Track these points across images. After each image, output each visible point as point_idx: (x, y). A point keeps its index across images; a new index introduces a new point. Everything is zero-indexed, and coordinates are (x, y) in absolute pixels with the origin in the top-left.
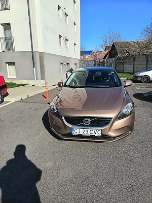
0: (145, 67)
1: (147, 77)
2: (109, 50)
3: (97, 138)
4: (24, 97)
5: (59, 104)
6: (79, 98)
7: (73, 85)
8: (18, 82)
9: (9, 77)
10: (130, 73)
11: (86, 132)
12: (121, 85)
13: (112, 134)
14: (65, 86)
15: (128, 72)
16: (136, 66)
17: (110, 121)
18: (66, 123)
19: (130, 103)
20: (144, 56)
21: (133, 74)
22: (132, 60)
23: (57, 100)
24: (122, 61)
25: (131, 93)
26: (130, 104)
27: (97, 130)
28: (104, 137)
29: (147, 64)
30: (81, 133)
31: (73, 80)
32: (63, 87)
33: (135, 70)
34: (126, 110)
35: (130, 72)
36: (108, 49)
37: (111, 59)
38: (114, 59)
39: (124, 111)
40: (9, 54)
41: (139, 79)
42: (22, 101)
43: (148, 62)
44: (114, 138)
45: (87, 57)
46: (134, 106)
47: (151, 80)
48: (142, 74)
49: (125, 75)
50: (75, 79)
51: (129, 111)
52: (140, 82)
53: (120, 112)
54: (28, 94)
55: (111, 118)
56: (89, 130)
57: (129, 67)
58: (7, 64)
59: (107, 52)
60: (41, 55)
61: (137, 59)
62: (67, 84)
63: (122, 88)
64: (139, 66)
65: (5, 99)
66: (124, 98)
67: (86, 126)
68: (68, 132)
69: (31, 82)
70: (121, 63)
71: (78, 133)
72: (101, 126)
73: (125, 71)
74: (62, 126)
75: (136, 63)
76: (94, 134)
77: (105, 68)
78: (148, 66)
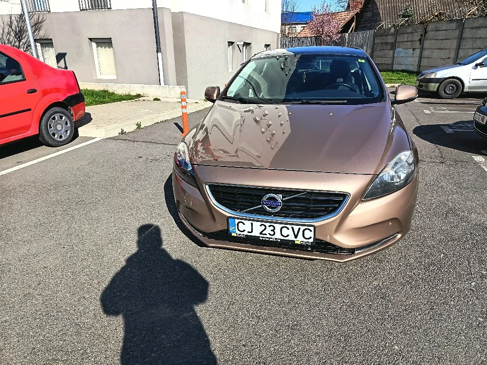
0: (452, 55)
1: (457, 82)
2: (358, 10)
3: (302, 248)
4: (130, 128)
5: (200, 148)
6: (268, 134)
7: (251, 94)
8: (120, 90)
9: (99, 77)
10: (410, 73)
11: (269, 230)
12: (382, 97)
13: (344, 240)
14: (224, 97)
15: (404, 68)
16: (426, 53)
17: (340, 203)
18: (213, 201)
19: (408, 153)
20: (453, 25)
21: (418, 73)
22: (417, 37)
23: (194, 136)
24: (390, 39)
25: (411, 123)
26: (406, 156)
27: (302, 228)
28: (322, 246)
29: (459, 48)
30: (256, 233)
31: (249, 81)
32: (217, 102)
33: (424, 62)
34: (392, 173)
35: (411, 68)
36: (355, 7)
37: (361, 34)
38: (369, 33)
39: (388, 174)
40: (97, 16)
41: (433, 87)
42: (124, 137)
43: (463, 43)
44: (352, 251)
45: (299, 28)
46: (416, 161)
47: (466, 90)
48: (441, 74)
49: (395, 76)
50: (256, 77)
51: (403, 176)
52: (436, 95)
53: (376, 176)
54: (139, 121)
55: (344, 196)
56: (278, 227)
57: (406, 57)
58: (94, 44)
59: (352, 13)
60: (178, 20)
61: (430, 34)
62: (231, 93)
63: (384, 108)
64: (436, 54)
65: (82, 131)
66: (390, 137)
67: (270, 214)
68: (219, 227)
69: (152, 91)
70: (386, 43)
71: (246, 233)
72: (312, 217)
73: (396, 67)
74: (205, 212)
75: (427, 44)
76: (291, 237)
77: (345, 49)
78: (461, 53)
